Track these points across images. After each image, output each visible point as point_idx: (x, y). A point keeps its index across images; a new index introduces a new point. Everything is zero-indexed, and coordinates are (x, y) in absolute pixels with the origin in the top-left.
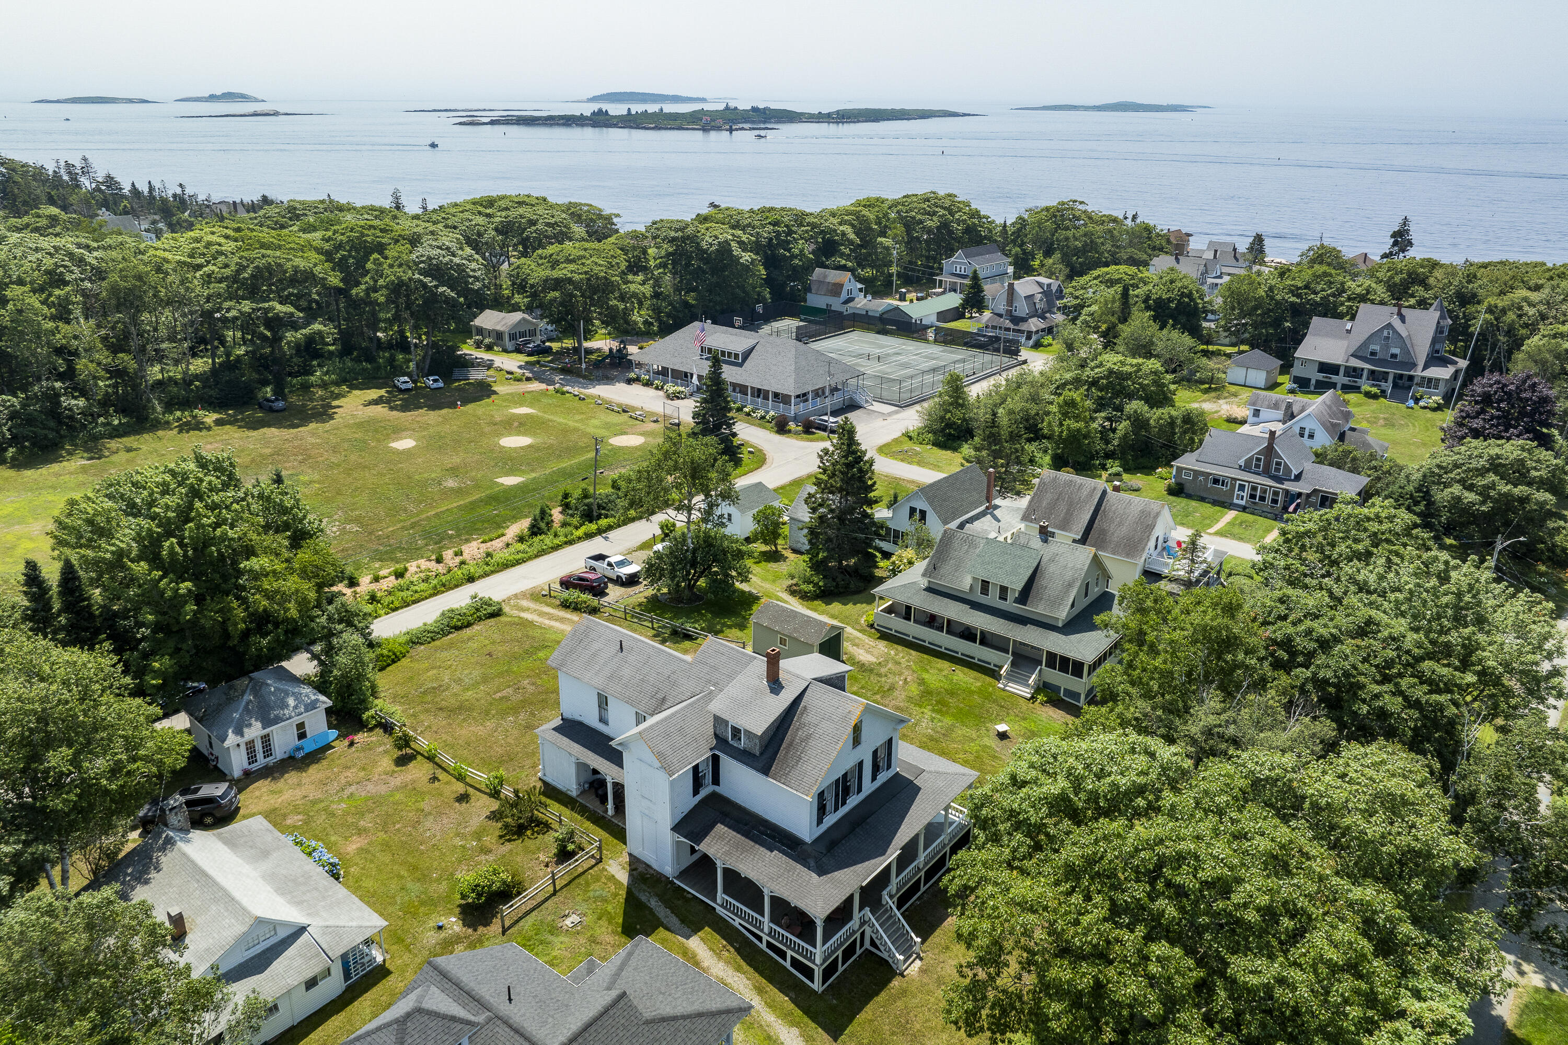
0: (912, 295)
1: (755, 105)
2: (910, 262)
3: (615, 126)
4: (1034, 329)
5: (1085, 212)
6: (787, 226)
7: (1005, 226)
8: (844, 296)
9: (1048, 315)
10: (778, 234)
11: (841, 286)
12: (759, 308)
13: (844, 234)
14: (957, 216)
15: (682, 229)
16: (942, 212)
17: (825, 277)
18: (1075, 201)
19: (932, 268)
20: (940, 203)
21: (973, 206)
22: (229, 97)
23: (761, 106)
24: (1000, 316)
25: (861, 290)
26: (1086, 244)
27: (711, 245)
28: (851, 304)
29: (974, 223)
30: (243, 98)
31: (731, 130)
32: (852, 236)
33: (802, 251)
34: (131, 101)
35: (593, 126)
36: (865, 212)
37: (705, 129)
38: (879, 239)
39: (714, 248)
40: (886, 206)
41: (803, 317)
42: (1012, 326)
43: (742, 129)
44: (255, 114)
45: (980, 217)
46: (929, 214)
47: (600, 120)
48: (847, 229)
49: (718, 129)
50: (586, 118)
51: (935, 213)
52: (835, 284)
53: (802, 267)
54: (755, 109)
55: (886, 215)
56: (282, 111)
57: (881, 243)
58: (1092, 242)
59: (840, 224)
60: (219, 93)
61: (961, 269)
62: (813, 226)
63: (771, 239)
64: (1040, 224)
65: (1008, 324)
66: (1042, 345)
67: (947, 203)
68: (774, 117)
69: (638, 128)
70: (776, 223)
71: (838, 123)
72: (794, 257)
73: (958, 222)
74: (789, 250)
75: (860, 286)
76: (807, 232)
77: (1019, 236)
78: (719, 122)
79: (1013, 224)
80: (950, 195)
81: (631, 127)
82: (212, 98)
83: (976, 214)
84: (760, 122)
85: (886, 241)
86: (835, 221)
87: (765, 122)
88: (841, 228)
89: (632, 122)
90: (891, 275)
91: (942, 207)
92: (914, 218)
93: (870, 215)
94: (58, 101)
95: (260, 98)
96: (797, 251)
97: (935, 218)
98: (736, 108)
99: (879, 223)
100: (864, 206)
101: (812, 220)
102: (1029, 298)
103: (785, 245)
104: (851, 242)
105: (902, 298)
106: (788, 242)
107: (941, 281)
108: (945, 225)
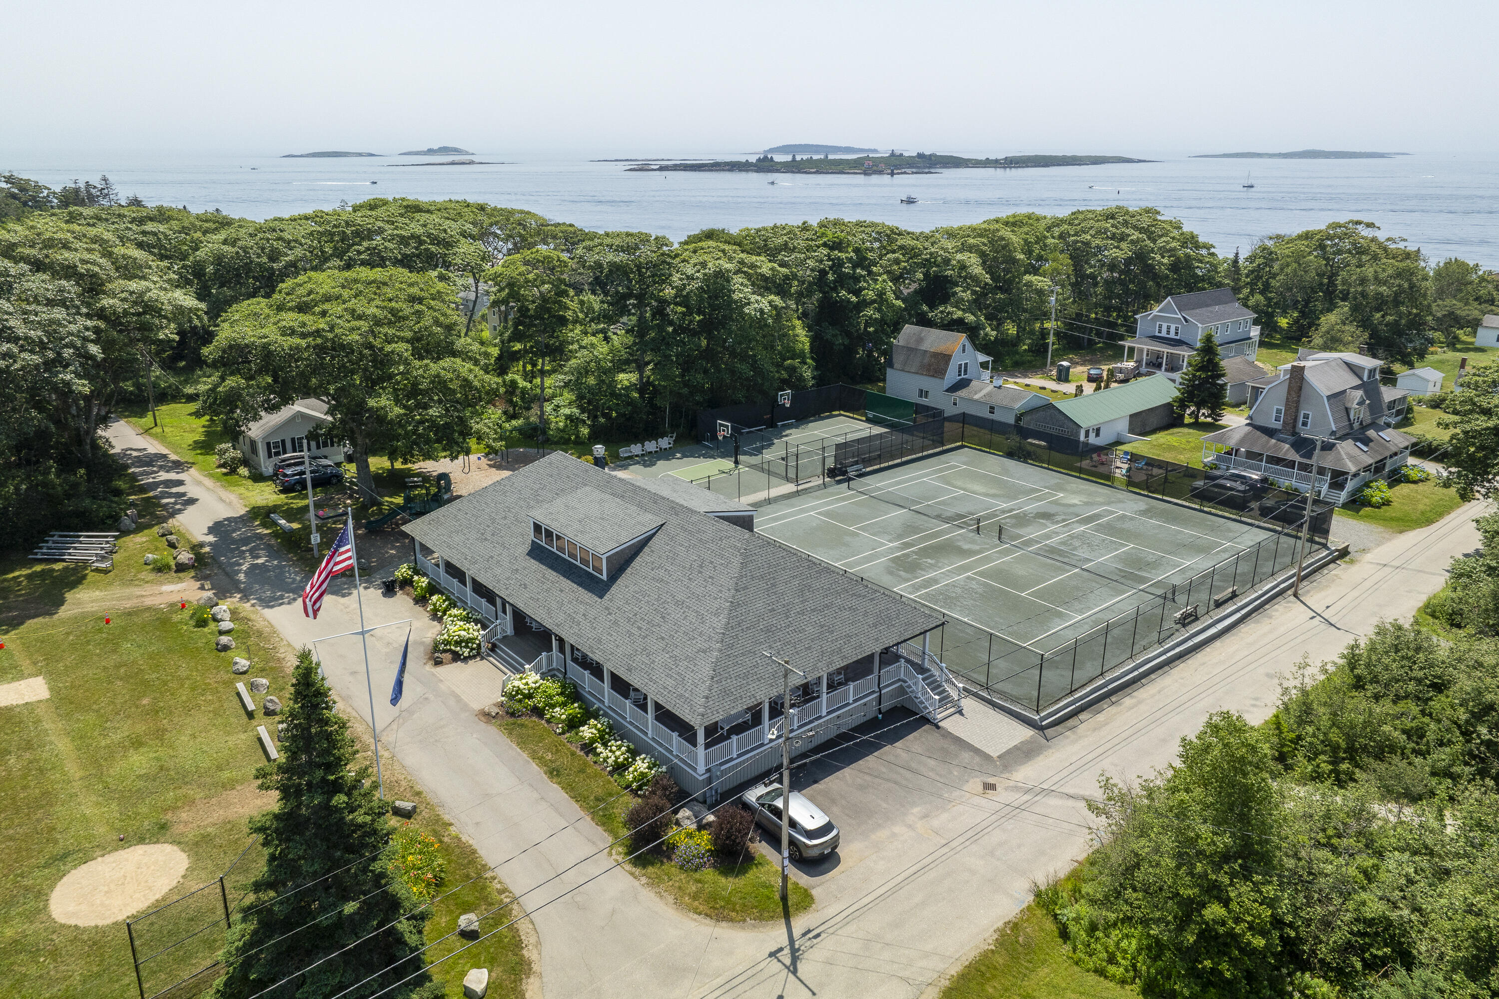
0: (1080, 372)
1: (921, 151)
2: (1079, 316)
3: (778, 171)
4: (1353, 469)
5: (1374, 240)
6: (857, 251)
7: (1236, 261)
8: (951, 376)
9: (1371, 433)
10: (837, 264)
11: (945, 358)
12: (785, 398)
13: (963, 267)
14: (1161, 242)
15: (627, 249)
16: (1135, 235)
17: (920, 340)
18: (1358, 223)
19: (1113, 325)
20: (1133, 221)
21: (1186, 229)
22: (444, 150)
23: (927, 153)
24: (1269, 432)
25: (984, 365)
26: (1401, 290)
27: (691, 278)
28: (963, 393)
29: (1188, 256)
30: (456, 151)
31: (892, 174)
32: (977, 270)
33: (881, 294)
34: (360, 155)
35: (757, 171)
36: (1006, 233)
37: (866, 173)
38: (1027, 277)
39: (695, 285)
40: (1042, 225)
41: (871, 414)
42: (1298, 458)
43: (905, 173)
44: (453, 163)
45: (1197, 246)
46: (1113, 237)
47: (765, 165)
48: (973, 261)
49: (880, 172)
50: (751, 164)
51: (1123, 238)
52: (935, 355)
53: (882, 322)
54: (921, 156)
55: (1040, 239)
56: (477, 161)
57: (1029, 284)
58: (1411, 286)
59: (961, 250)
60: (436, 148)
61: (1167, 329)
62: (910, 252)
63: (823, 273)
64: (1298, 257)
65: (1286, 450)
66: (1367, 503)
67: (1145, 221)
68: (940, 163)
69: (799, 172)
70: (837, 245)
71: (1005, 168)
72: (864, 304)
73: (1163, 251)
74: (857, 293)
75: (982, 358)
76: (897, 262)
77: (1259, 278)
78: (882, 166)
79: (1251, 259)
80: (1148, 211)
81: (793, 172)
82: (430, 152)
83: (1191, 240)
84: (925, 167)
85: (1040, 281)
86: (950, 245)
87: (930, 167)
88: (959, 256)
89: (794, 167)
90: (1044, 333)
91: (1135, 227)
92: (1087, 244)
93: (1015, 239)
94: (301, 156)
95: (471, 151)
96: (870, 295)
97: (1124, 245)
98: (901, 155)
99: (1029, 253)
100: (1006, 224)
101: (909, 242)
102: (1337, 397)
103: (850, 282)
104: (975, 279)
105: (1063, 376)
106: (857, 279)
107: (1131, 350)
108: (1141, 257)
